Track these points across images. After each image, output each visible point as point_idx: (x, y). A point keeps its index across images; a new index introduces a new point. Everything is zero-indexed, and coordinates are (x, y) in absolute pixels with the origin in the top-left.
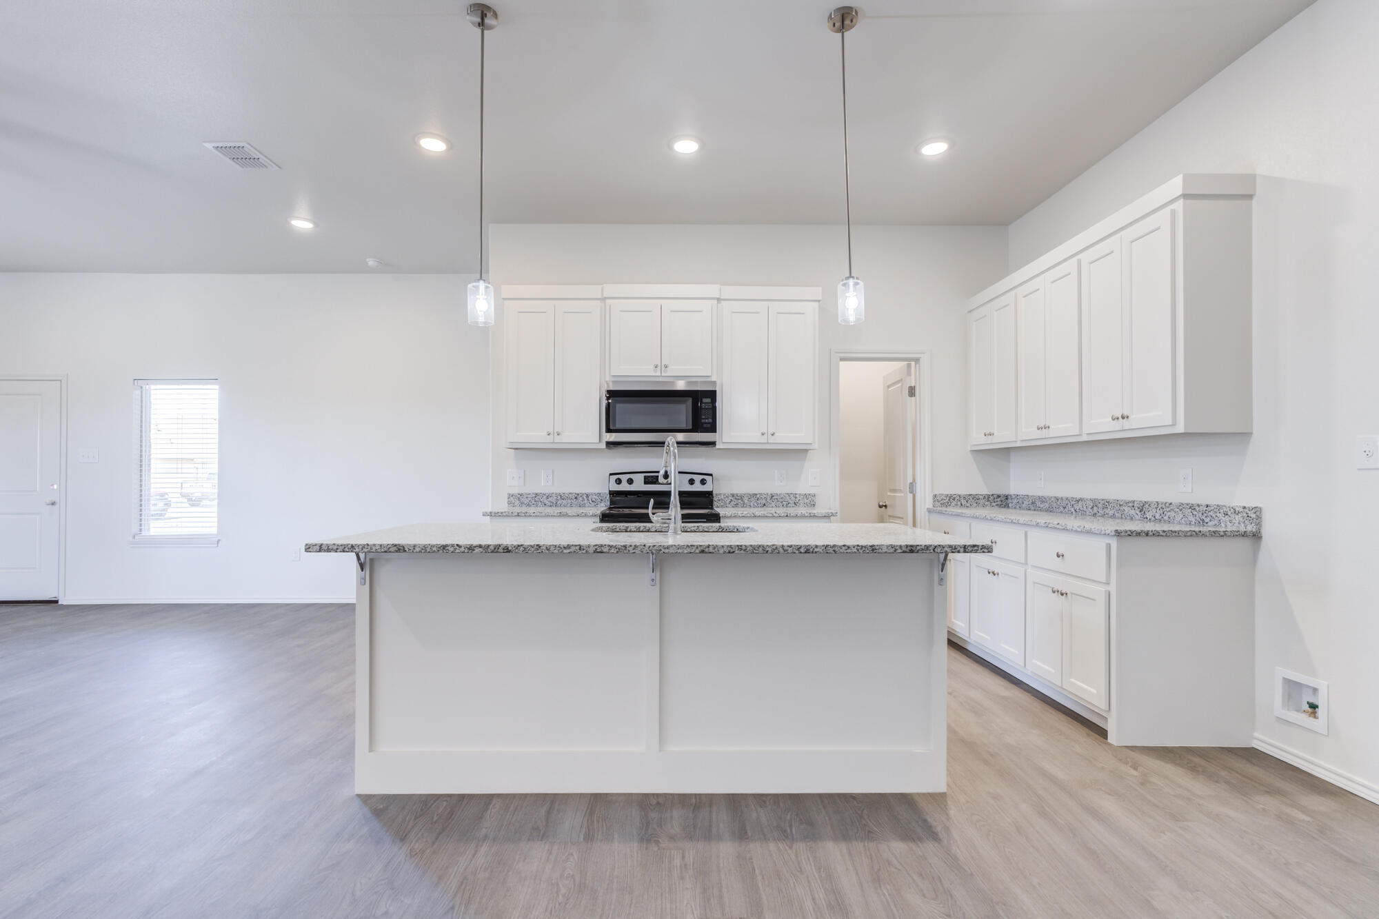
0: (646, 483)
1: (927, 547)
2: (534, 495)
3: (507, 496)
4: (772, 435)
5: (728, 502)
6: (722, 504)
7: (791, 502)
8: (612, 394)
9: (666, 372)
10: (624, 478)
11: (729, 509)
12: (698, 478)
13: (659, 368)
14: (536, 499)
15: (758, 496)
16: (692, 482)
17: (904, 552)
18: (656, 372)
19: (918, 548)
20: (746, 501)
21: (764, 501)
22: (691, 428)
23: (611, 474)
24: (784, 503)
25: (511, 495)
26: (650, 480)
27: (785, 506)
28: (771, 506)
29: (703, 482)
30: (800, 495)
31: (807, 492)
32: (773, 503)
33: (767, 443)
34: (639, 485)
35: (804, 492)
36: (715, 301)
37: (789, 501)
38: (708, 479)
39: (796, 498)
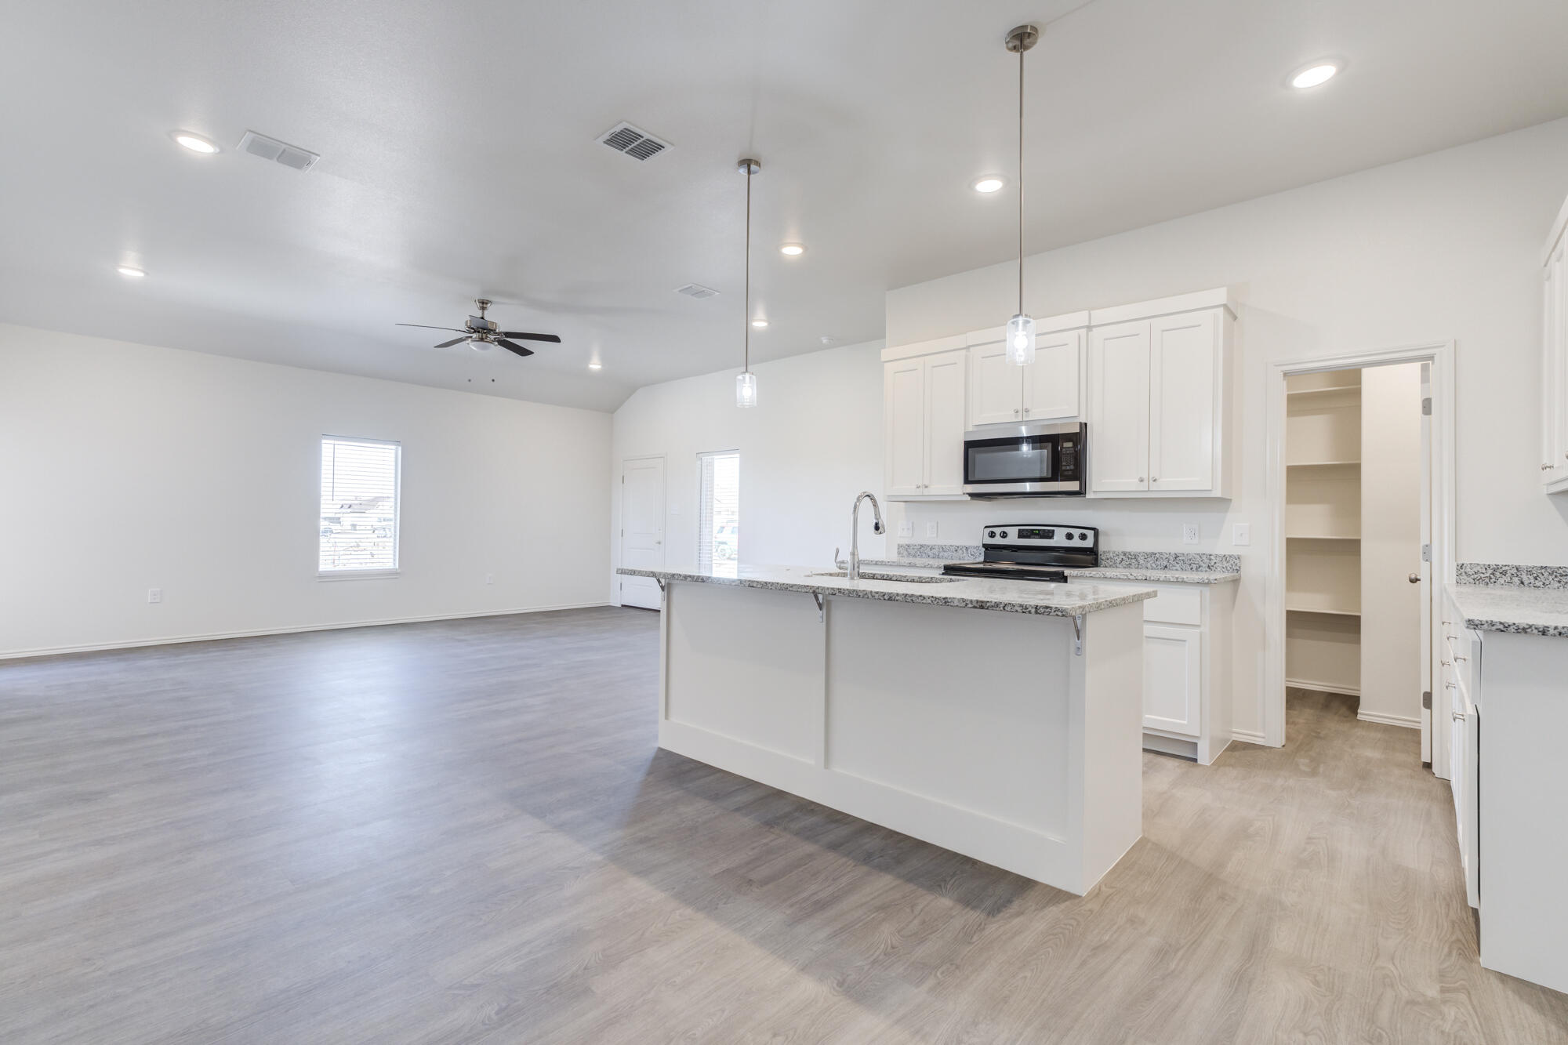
0: (1020, 536)
1: (997, 605)
2: (920, 547)
3: (896, 547)
4: (1155, 481)
5: (1118, 561)
6: (1111, 563)
7: (1204, 565)
8: (970, 445)
9: (1026, 416)
10: (998, 531)
11: (1120, 570)
12: (1076, 533)
13: (1020, 413)
14: (921, 550)
15: (1157, 555)
16: (1070, 537)
17: (975, 607)
18: (1015, 417)
19: (988, 604)
20: (1141, 562)
21: (1165, 563)
22: (1050, 476)
23: (986, 527)
24: (1194, 566)
25: (900, 546)
26: (1025, 533)
27: (1194, 569)
28: (1175, 568)
29: (1083, 537)
30: (1216, 556)
31: (1227, 553)
32: (1178, 566)
33: (1149, 490)
34: (1013, 539)
35: (1223, 554)
36: (1085, 330)
37: (1201, 564)
38: (1090, 534)
39: (1210, 560)
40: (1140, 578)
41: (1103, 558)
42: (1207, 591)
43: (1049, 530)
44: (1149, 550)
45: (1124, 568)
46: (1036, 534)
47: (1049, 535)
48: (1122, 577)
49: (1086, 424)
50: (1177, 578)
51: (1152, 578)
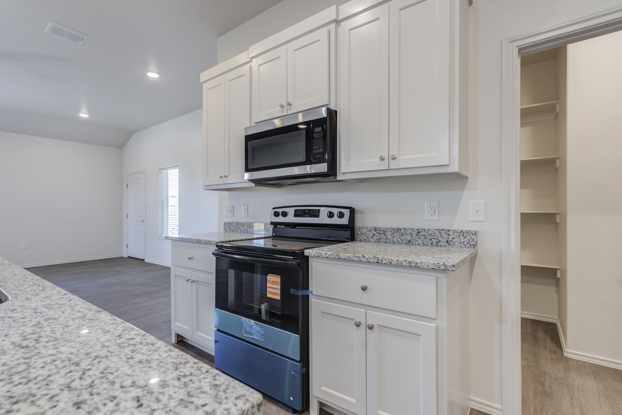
0: (296, 215)
2: (236, 224)
3: (222, 225)
4: (394, 160)
5: (370, 236)
6: (365, 238)
7: (443, 240)
8: (248, 139)
9: (290, 110)
10: (280, 211)
12: (336, 211)
15: (402, 231)
16: (331, 215)
18: (282, 111)
20: (389, 236)
21: (409, 238)
22: (304, 160)
23: (272, 208)
24: (434, 241)
25: (225, 224)
26: (299, 213)
27: (434, 244)
28: (417, 243)
29: (341, 215)
30: (454, 231)
31: (464, 229)
32: (420, 240)
33: (389, 169)
34: (291, 218)
35: (461, 229)
36: (333, 25)
37: (440, 239)
38: (347, 212)
39: (449, 235)
40: (372, 260)
41: (359, 233)
42: (443, 277)
43: (316, 210)
44: (395, 226)
45: (376, 242)
46: (307, 213)
47: (316, 214)
48: (355, 259)
49: (336, 112)
50: (410, 263)
51: (384, 262)
